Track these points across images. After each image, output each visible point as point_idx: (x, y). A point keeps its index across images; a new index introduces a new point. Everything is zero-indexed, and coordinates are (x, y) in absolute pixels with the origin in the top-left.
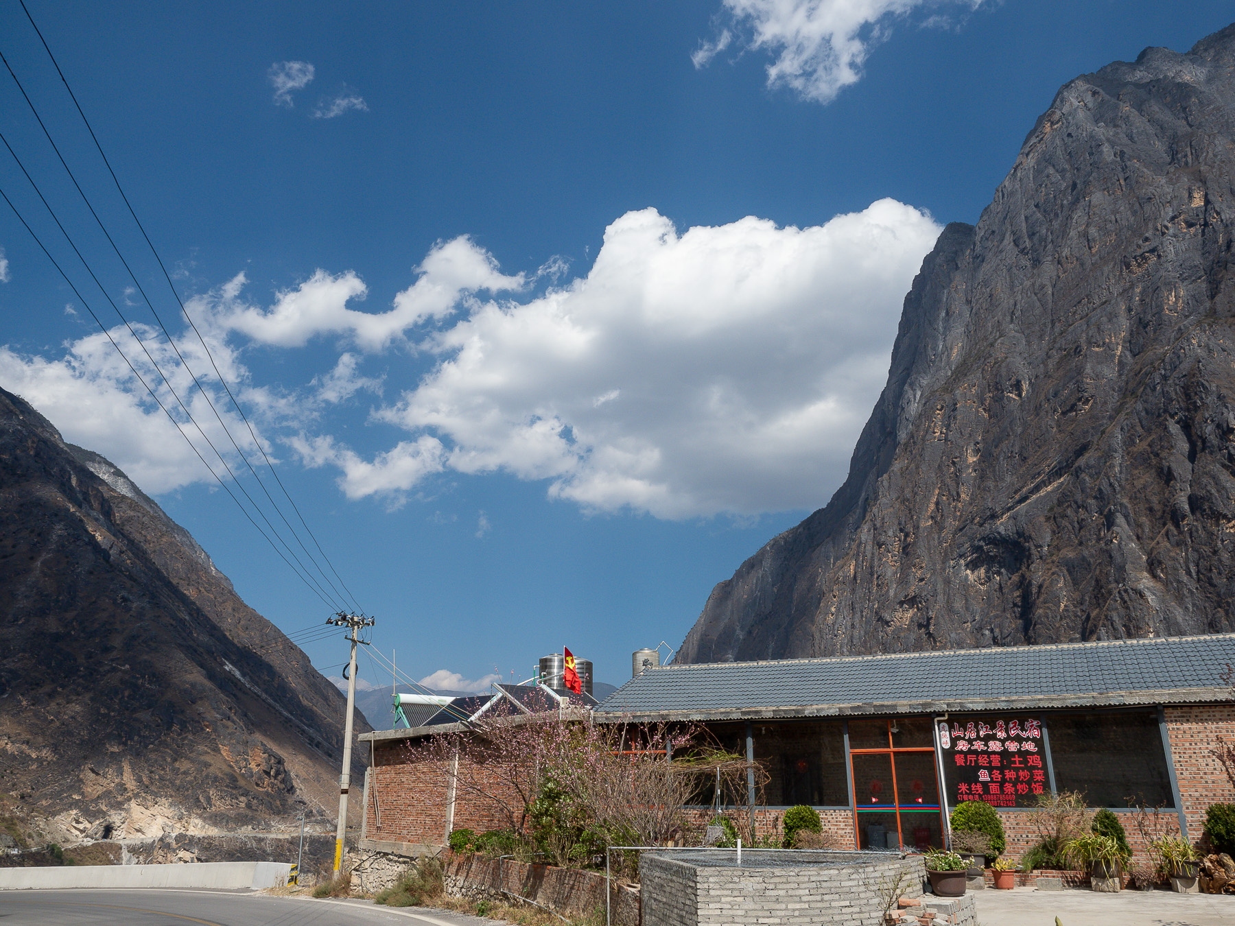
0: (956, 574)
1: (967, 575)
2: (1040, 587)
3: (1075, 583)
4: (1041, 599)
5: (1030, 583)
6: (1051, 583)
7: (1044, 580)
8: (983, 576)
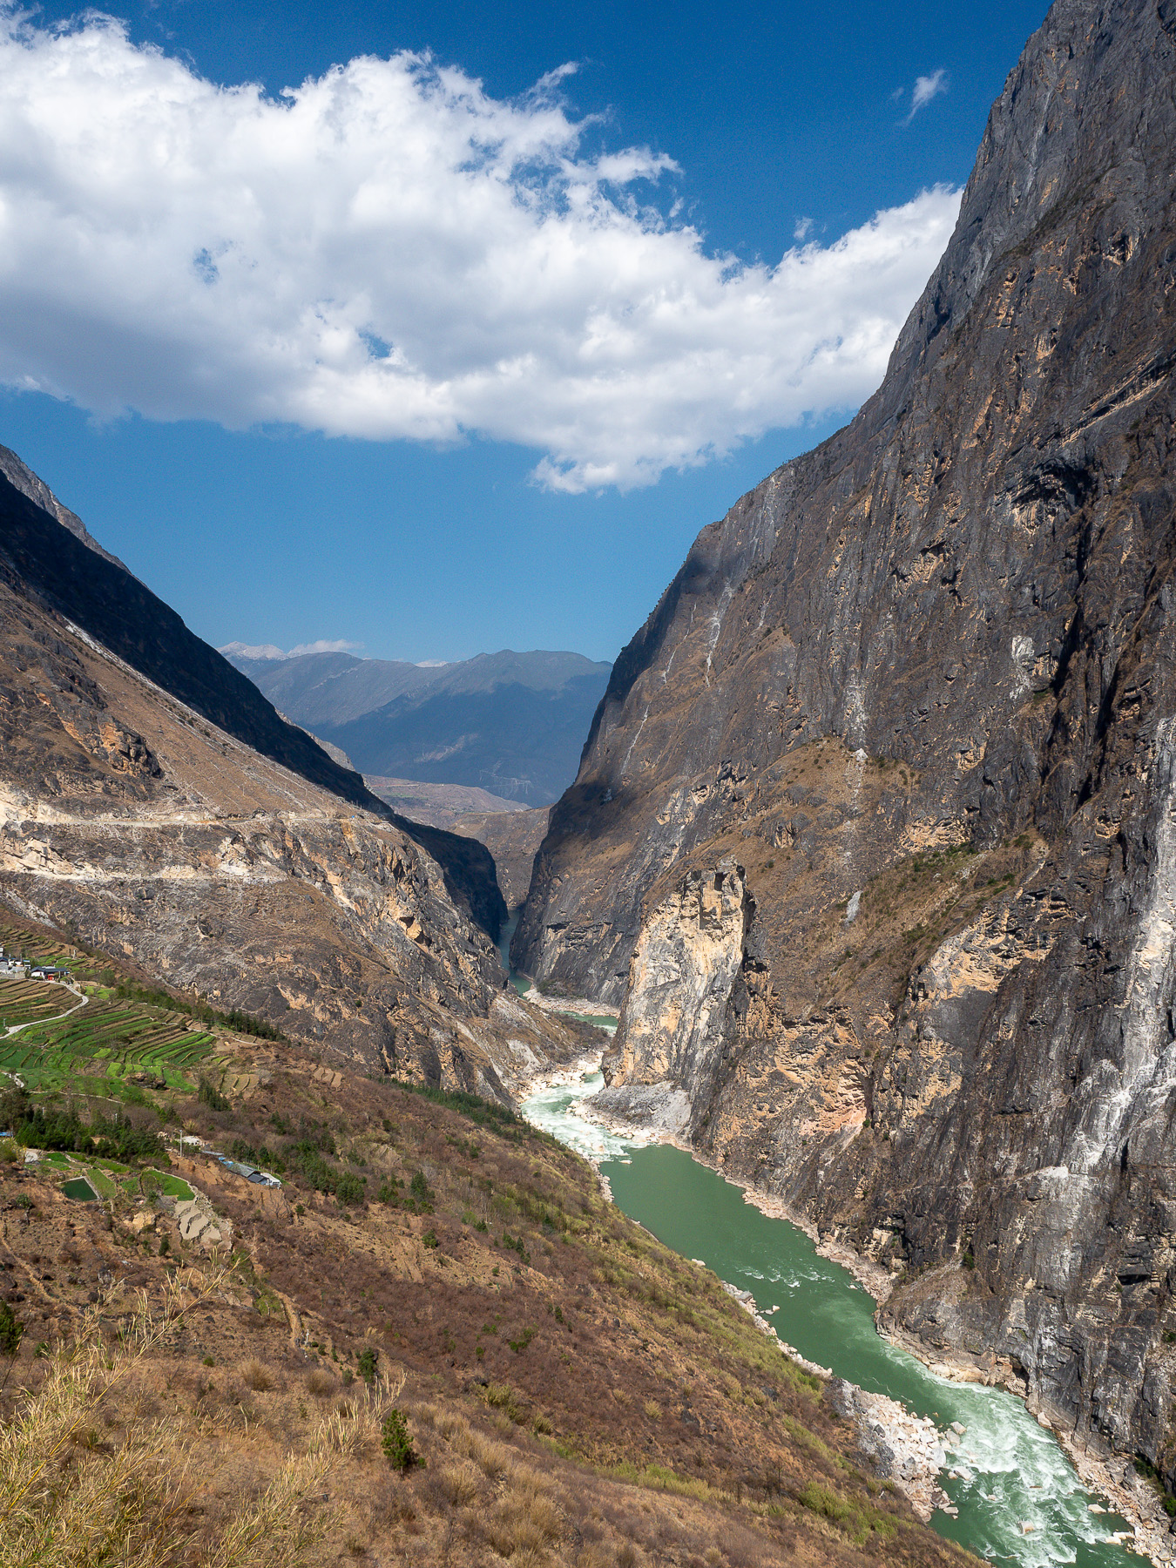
0: (998, 514)
1: (1013, 515)
2: (1102, 531)
3: (1148, 525)
4: (1100, 548)
5: (1090, 526)
6: (1116, 527)
7: (1108, 522)
8: (1033, 516)
